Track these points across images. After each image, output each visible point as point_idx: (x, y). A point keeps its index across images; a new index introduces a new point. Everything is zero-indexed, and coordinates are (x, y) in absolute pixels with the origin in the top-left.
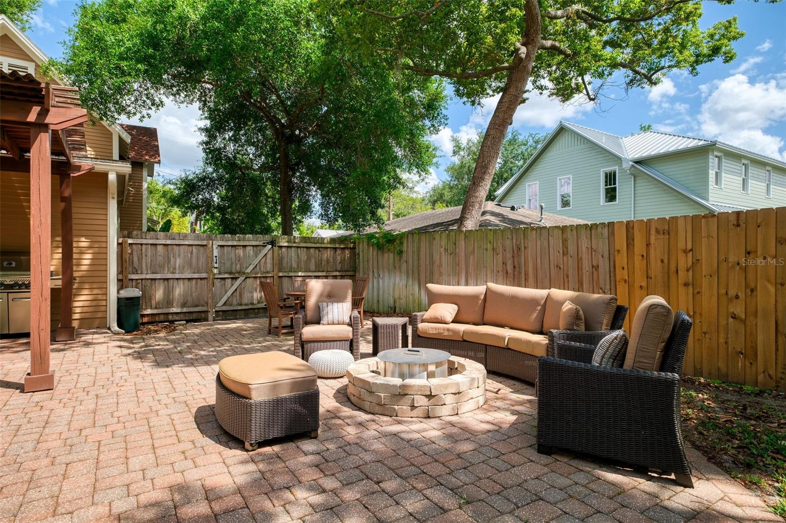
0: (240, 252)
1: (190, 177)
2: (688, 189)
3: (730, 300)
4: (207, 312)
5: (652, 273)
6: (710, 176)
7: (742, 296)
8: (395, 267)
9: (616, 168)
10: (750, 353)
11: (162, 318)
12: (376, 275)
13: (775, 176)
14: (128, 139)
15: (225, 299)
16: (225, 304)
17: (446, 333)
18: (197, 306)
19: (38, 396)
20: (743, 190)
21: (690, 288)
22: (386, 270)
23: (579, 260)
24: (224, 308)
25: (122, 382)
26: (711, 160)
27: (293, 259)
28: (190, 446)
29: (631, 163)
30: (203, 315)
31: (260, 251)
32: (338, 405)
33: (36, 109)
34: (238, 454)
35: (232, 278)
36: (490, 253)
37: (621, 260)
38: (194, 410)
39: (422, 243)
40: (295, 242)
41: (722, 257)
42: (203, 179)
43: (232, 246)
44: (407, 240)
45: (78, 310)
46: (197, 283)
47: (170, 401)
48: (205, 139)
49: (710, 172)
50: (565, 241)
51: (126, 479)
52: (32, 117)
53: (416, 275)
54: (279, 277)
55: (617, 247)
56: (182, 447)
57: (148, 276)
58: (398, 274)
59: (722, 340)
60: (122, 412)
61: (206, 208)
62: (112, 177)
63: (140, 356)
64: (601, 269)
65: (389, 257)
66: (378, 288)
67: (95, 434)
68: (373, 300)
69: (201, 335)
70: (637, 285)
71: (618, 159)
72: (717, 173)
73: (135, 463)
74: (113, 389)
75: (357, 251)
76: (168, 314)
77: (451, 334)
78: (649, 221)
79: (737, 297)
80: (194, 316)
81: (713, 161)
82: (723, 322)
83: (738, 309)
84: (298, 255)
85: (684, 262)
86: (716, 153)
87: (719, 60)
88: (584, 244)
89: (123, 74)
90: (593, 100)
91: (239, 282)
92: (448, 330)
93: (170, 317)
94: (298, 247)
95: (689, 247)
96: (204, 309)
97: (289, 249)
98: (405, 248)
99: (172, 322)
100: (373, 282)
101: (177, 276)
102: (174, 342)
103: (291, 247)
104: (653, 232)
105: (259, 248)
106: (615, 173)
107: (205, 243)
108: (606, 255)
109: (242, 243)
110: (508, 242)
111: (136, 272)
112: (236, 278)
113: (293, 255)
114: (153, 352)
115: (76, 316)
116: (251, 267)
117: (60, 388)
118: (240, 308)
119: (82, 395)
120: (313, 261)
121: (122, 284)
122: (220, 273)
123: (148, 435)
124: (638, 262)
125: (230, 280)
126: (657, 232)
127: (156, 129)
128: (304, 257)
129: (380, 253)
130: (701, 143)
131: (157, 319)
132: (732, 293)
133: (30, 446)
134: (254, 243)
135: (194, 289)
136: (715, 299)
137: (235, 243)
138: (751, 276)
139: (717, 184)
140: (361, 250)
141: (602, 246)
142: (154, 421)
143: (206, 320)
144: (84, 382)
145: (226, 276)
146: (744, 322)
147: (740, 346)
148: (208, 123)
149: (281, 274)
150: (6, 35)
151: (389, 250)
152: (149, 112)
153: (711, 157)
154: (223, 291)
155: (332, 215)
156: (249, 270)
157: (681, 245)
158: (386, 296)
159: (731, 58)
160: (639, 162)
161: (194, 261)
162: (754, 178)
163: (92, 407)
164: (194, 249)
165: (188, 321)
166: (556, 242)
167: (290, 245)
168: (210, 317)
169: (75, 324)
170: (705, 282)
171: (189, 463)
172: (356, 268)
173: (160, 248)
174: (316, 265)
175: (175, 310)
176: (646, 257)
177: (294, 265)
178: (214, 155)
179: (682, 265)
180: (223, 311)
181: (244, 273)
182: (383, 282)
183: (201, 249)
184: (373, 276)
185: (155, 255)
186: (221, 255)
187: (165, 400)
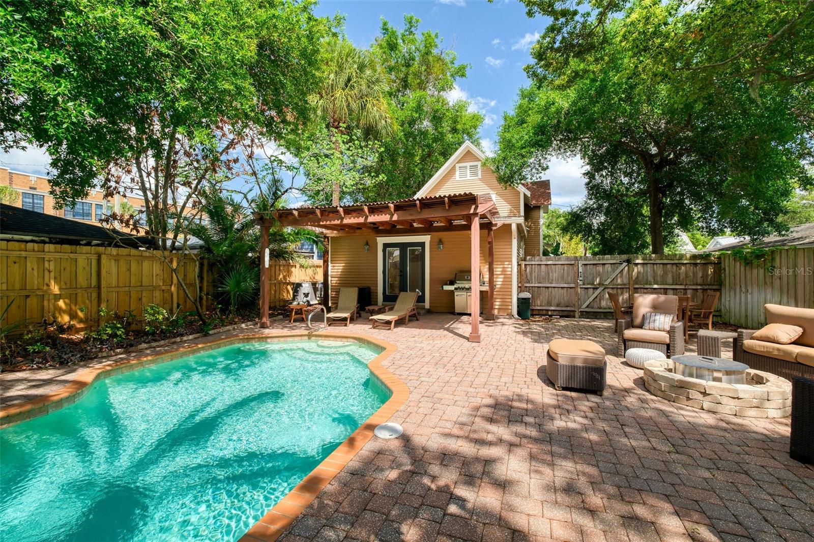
0: (600, 268)
1: (575, 210)
4: (574, 311)
8: (765, 283)
11: (544, 312)
12: (744, 290)
14: (529, 194)
15: (587, 303)
16: (587, 307)
17: (776, 353)
18: (567, 306)
19: (474, 344)
22: (755, 286)
24: (587, 310)
25: (510, 345)
27: (649, 274)
28: (530, 380)
30: (572, 313)
31: (617, 268)
32: (634, 385)
33: (473, 207)
34: (551, 390)
35: (594, 288)
38: (539, 366)
39: (799, 259)
40: (651, 260)
42: (585, 210)
43: (594, 264)
44: (781, 256)
45: (498, 303)
46: (567, 291)
47: (529, 359)
48: (587, 180)
51: (498, 384)
52: (472, 211)
53: (792, 292)
54: (635, 288)
56: (525, 379)
57: (536, 285)
58: (769, 290)
60: (505, 359)
61: (587, 232)
62: (514, 227)
63: (524, 333)
65: (758, 273)
66: (746, 303)
67: (492, 365)
68: (740, 315)
69: (565, 327)
73: (503, 379)
74: (505, 348)
75: (723, 266)
76: (548, 310)
77: (781, 354)
80: (566, 313)
84: (654, 271)
89: (523, 156)
91: (598, 291)
92: (779, 350)
93: (550, 313)
94: (654, 264)
96: (572, 309)
97: (645, 266)
98: (777, 264)
99: (551, 316)
100: (740, 298)
101: (553, 285)
102: (547, 329)
103: (647, 264)
105: (616, 265)
107: (573, 262)
109: (601, 262)
111: (529, 282)
112: (597, 288)
113: (649, 270)
114: (532, 333)
115: (497, 307)
116: (609, 280)
117: (483, 343)
118: (600, 310)
119: (491, 347)
120: (670, 275)
121: (520, 289)
122: (584, 284)
123: (513, 371)
125: (591, 290)
127: (549, 181)
128: (660, 272)
129: (748, 268)
131: (541, 313)
133: (467, 362)
134: (612, 262)
135: (565, 295)
137: (595, 262)
140: (727, 264)
142: (518, 366)
143: (574, 317)
144: (494, 342)
145: (589, 286)
148: (588, 168)
149: (637, 286)
150: (469, 151)
151: (758, 266)
152: (540, 175)
154: (586, 297)
155: (716, 226)
156: (607, 283)
158: (755, 311)
161: (565, 275)
163: (493, 353)
165: (561, 317)
167: (646, 262)
168: (577, 315)
169: (496, 312)
171: (526, 386)
172: (722, 282)
173: (543, 267)
174: (673, 279)
175: (552, 308)
177: (650, 279)
178: (594, 190)
180: (586, 312)
181: (603, 285)
182: (752, 298)
183: (571, 267)
184: (741, 290)
185: (540, 271)
186: (585, 272)
187: (527, 357)
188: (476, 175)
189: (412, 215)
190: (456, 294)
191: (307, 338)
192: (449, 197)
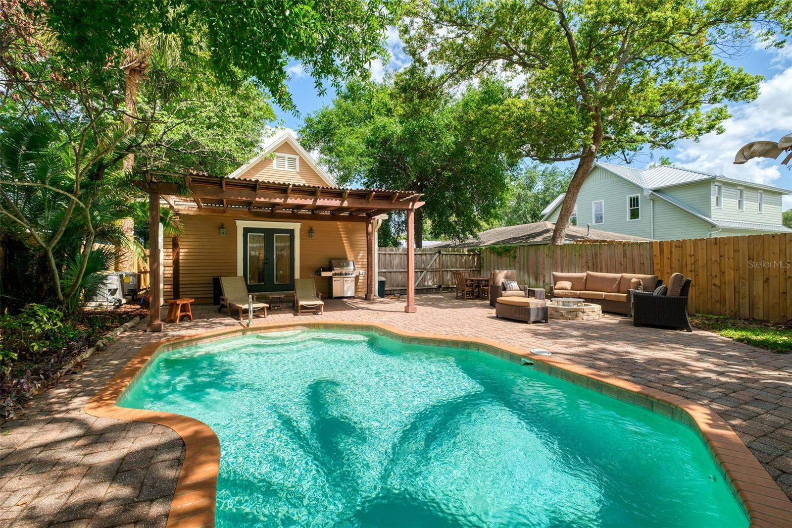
0: (424, 257)
2: (695, 209)
3: (713, 278)
5: (673, 266)
6: (712, 200)
7: (718, 276)
8: (510, 264)
9: (639, 195)
10: (722, 301)
13: (766, 197)
16: (418, 285)
17: (573, 294)
18: (403, 286)
20: (739, 208)
21: (693, 274)
22: (504, 267)
23: (633, 260)
26: (712, 189)
29: (650, 192)
31: (433, 257)
36: (577, 257)
37: (657, 260)
41: (709, 258)
46: (403, 274)
49: (712, 197)
50: (624, 251)
53: (526, 269)
55: (655, 254)
59: (709, 296)
64: (646, 265)
65: (506, 260)
70: (665, 272)
71: (641, 189)
72: (717, 198)
75: (482, 256)
76: (392, 290)
77: (575, 294)
78: (672, 241)
79: (716, 276)
81: (714, 189)
82: (709, 288)
83: (717, 281)
84: (451, 259)
85: (690, 261)
86: (716, 184)
87: (713, 132)
88: (636, 252)
90: (629, 163)
91: (424, 273)
94: (451, 255)
95: (692, 253)
97: (447, 256)
98: (518, 254)
99: (393, 295)
101: (394, 270)
104: (674, 246)
105: (433, 255)
106: (637, 198)
108: (648, 257)
109: (424, 253)
110: (589, 251)
120: (458, 262)
121: (380, 274)
124: (666, 261)
126: (676, 246)
128: (454, 260)
129: (499, 257)
130: (705, 177)
132: (714, 274)
134: (430, 253)
135: (402, 278)
136: (705, 277)
137: (421, 253)
138: (722, 266)
139: (717, 205)
141: (647, 254)
145: (418, 270)
146: (720, 287)
147: (718, 298)
149: (443, 269)
150: (286, 143)
151: (506, 256)
153: (712, 186)
154: (417, 278)
156: (428, 267)
157: (688, 253)
159: (722, 132)
160: (656, 191)
161: (403, 262)
162: (747, 199)
164: (402, 256)
165: (400, 294)
166: (619, 251)
167: (447, 253)
170: (700, 270)
174: (460, 264)
175: (396, 288)
176: (670, 258)
177: (449, 264)
179: (689, 262)
180: (417, 289)
181: (426, 269)
185: (385, 259)
188: (295, 168)
189: (362, 203)
190: (334, 279)
191: (241, 333)
192: (294, 185)
